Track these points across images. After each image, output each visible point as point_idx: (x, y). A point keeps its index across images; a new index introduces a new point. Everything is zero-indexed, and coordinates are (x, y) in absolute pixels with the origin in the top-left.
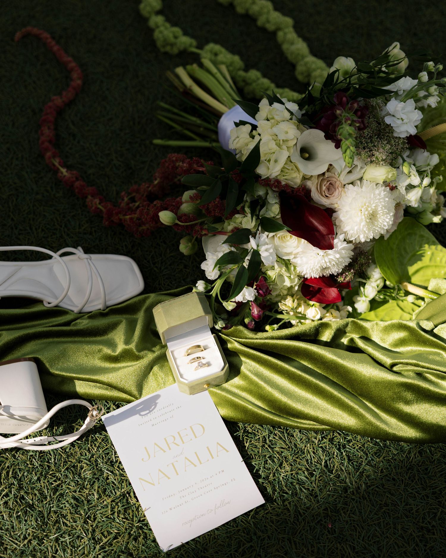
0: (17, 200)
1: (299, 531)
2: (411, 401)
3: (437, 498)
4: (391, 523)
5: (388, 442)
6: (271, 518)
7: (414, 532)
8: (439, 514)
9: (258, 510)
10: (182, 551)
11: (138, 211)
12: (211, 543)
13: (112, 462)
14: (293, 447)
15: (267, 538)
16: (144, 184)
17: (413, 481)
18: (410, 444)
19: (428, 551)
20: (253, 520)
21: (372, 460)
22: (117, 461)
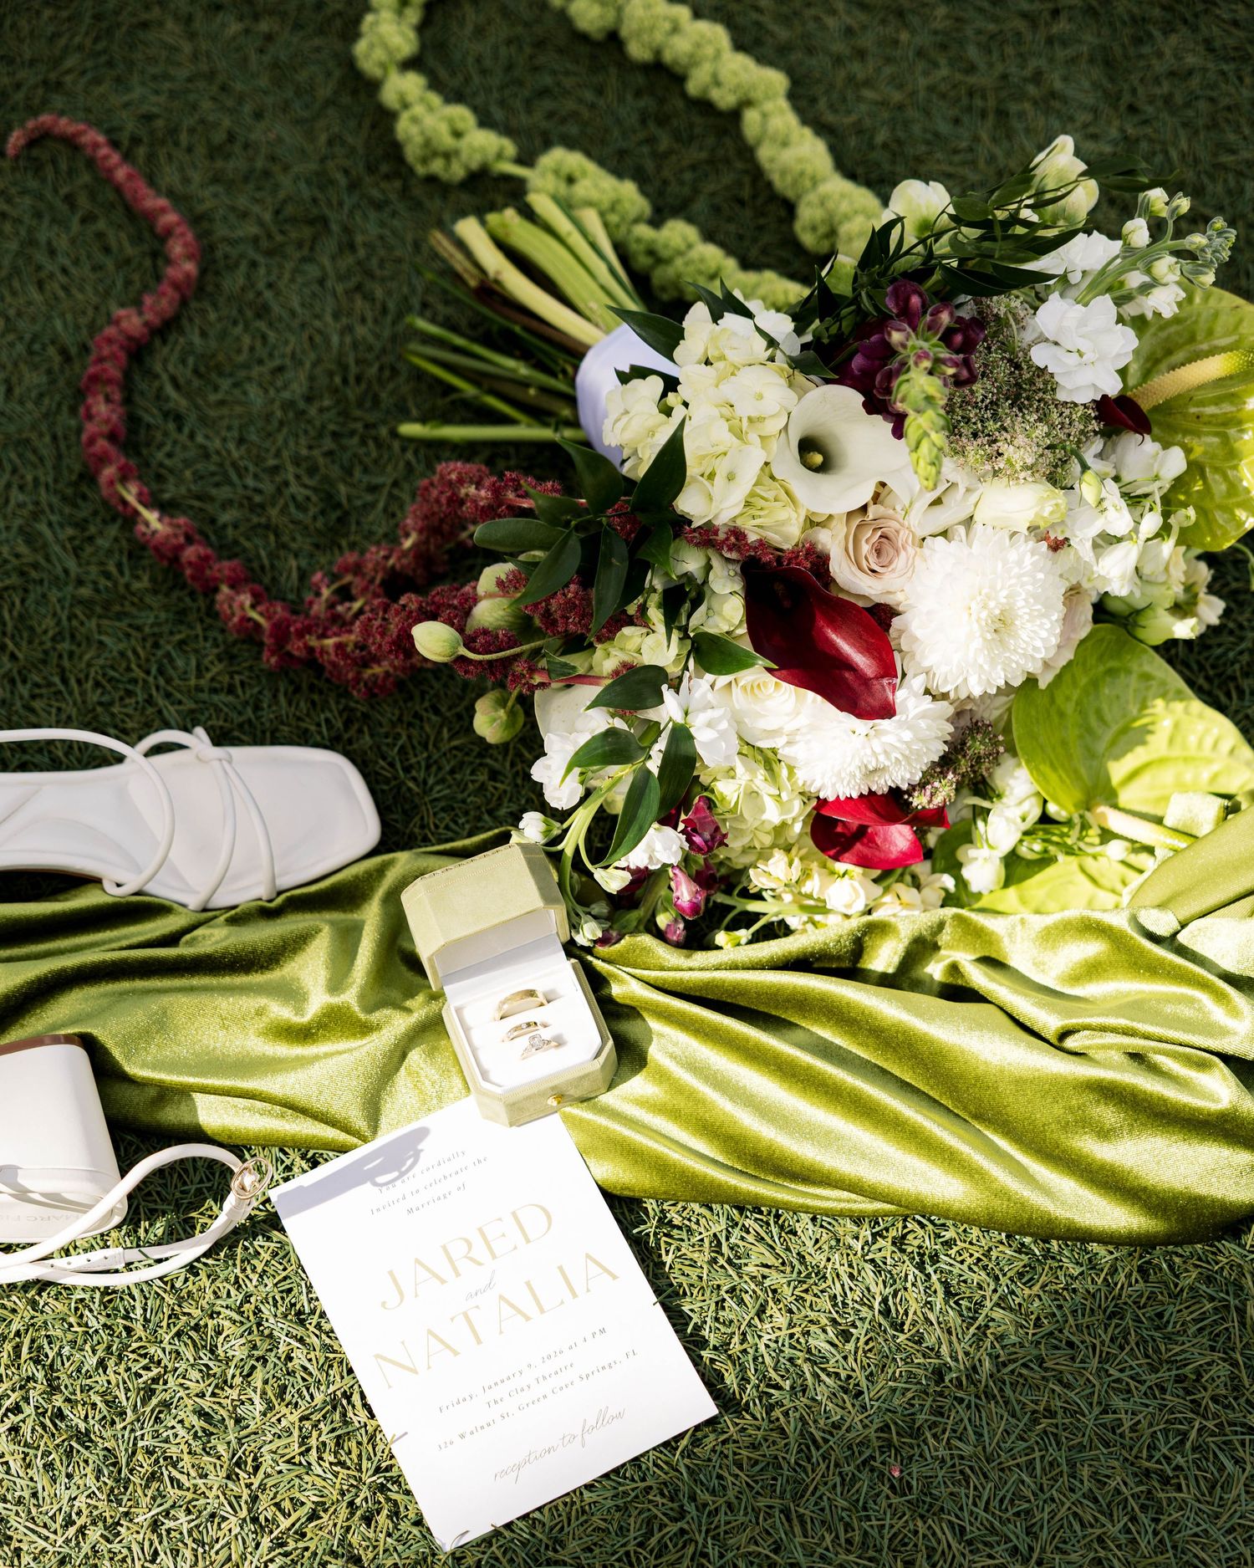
0: (23, 601)
1: (811, 1488)
2: (1113, 1130)
3: (1188, 1393)
4: (1063, 1461)
5: (1054, 1242)
6: (735, 1454)
7: (1125, 1484)
8: (1193, 1434)
9: (699, 1434)
10: (494, 1548)
11: (358, 623)
12: (574, 1524)
13: (299, 1313)
14: (795, 1262)
15: (724, 1508)
16: (373, 549)
17: (1122, 1348)
18: (1117, 1248)
19: (1164, 1533)
20: (687, 1461)
21: (1012, 1293)
22: (313, 1312)
